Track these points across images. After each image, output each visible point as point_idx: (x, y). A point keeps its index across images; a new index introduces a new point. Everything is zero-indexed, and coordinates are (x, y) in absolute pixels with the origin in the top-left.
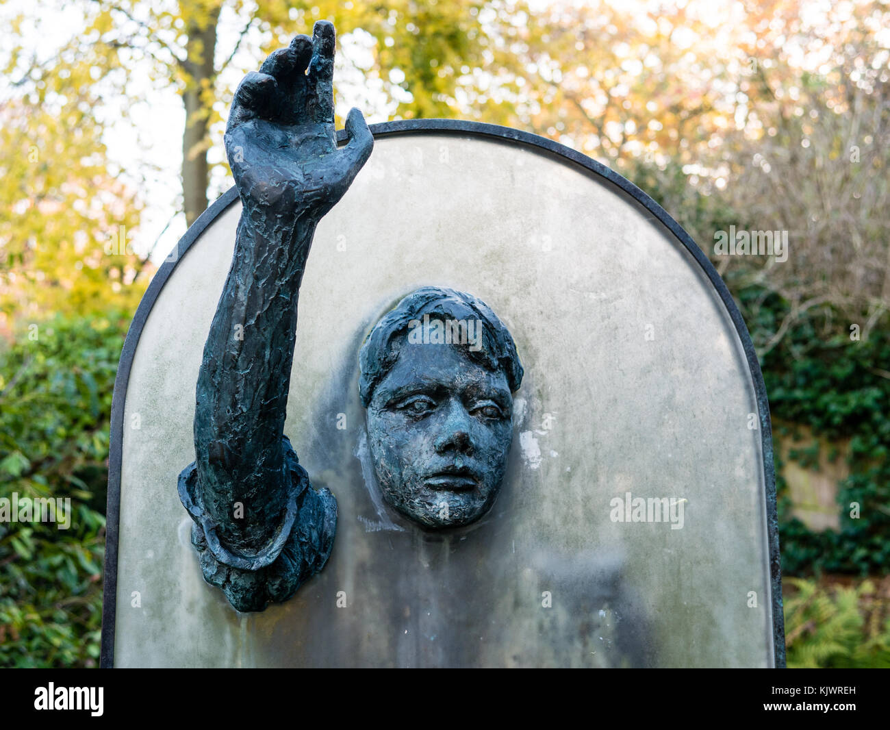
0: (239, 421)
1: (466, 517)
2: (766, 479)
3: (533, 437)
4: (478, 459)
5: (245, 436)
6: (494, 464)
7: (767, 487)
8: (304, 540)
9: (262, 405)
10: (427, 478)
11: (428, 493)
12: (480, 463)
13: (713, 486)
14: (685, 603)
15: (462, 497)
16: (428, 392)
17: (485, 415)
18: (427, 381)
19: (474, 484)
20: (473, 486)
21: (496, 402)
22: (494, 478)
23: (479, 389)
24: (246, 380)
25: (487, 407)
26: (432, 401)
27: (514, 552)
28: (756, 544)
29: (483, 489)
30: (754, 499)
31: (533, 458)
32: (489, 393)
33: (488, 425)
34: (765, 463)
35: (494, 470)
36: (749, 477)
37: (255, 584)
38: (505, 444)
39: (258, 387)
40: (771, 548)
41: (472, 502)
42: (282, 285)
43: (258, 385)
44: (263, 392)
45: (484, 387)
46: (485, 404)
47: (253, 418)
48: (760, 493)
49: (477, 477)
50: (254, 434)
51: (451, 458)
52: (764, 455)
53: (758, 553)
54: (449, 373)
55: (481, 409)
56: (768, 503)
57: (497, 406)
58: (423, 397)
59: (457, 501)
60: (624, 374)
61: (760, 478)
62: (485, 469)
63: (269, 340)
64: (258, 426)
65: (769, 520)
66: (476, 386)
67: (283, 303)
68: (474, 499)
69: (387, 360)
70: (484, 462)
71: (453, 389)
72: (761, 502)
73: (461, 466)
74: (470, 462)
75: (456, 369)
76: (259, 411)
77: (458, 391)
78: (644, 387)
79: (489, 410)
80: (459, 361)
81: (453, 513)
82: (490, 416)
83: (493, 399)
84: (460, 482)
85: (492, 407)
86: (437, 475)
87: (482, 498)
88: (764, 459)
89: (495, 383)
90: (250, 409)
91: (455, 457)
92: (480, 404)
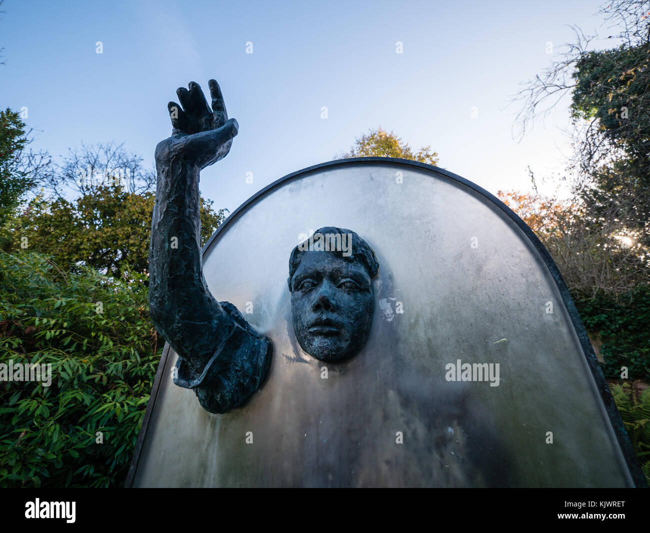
0: (158, 290)
1: (334, 353)
2: (573, 322)
3: (388, 302)
4: (340, 314)
5: (163, 299)
6: (353, 317)
7: (576, 328)
8: (237, 368)
9: (168, 279)
10: (309, 328)
11: (311, 338)
12: (341, 317)
13: (527, 328)
14: (525, 425)
15: (329, 340)
16: (311, 276)
17: (346, 287)
18: (310, 270)
19: (337, 330)
20: (337, 332)
21: (353, 279)
22: (354, 326)
23: (341, 273)
24: (157, 263)
25: (347, 282)
26: (314, 281)
27: (378, 378)
28: (580, 374)
29: (346, 334)
30: (566, 337)
31: (388, 315)
32: (348, 274)
33: (349, 294)
34: (568, 310)
35: (353, 321)
36: (557, 320)
37: (207, 397)
38: (363, 305)
39: (163, 267)
40: (596, 378)
41: (338, 343)
42: (169, 203)
43: (163, 265)
44: (167, 270)
45: (344, 271)
46: (345, 281)
47: (165, 287)
48: (571, 332)
49: (339, 326)
50: (169, 298)
51: (319, 313)
52: (565, 303)
53: (584, 382)
54: (322, 264)
55: (344, 283)
56: (580, 340)
57: (353, 281)
58: (309, 280)
59: (325, 342)
60: (444, 260)
61: (567, 321)
62: (346, 320)
63: (167, 237)
64: (170, 293)
65: (586, 354)
66: (338, 270)
67: (172, 214)
68: (340, 341)
69: (294, 263)
70: (344, 316)
71: (325, 273)
72: (574, 340)
73: (325, 318)
74: (333, 316)
75: (326, 261)
76: (167, 283)
77: (328, 274)
78: (459, 266)
79: (348, 284)
80: (328, 257)
81: (323, 351)
82: (349, 288)
83: (351, 277)
84: (327, 329)
85: (350, 282)
86: (313, 325)
87: (347, 340)
88: (567, 307)
89: (351, 268)
90: (162, 281)
91: (322, 313)
92: (343, 281)
